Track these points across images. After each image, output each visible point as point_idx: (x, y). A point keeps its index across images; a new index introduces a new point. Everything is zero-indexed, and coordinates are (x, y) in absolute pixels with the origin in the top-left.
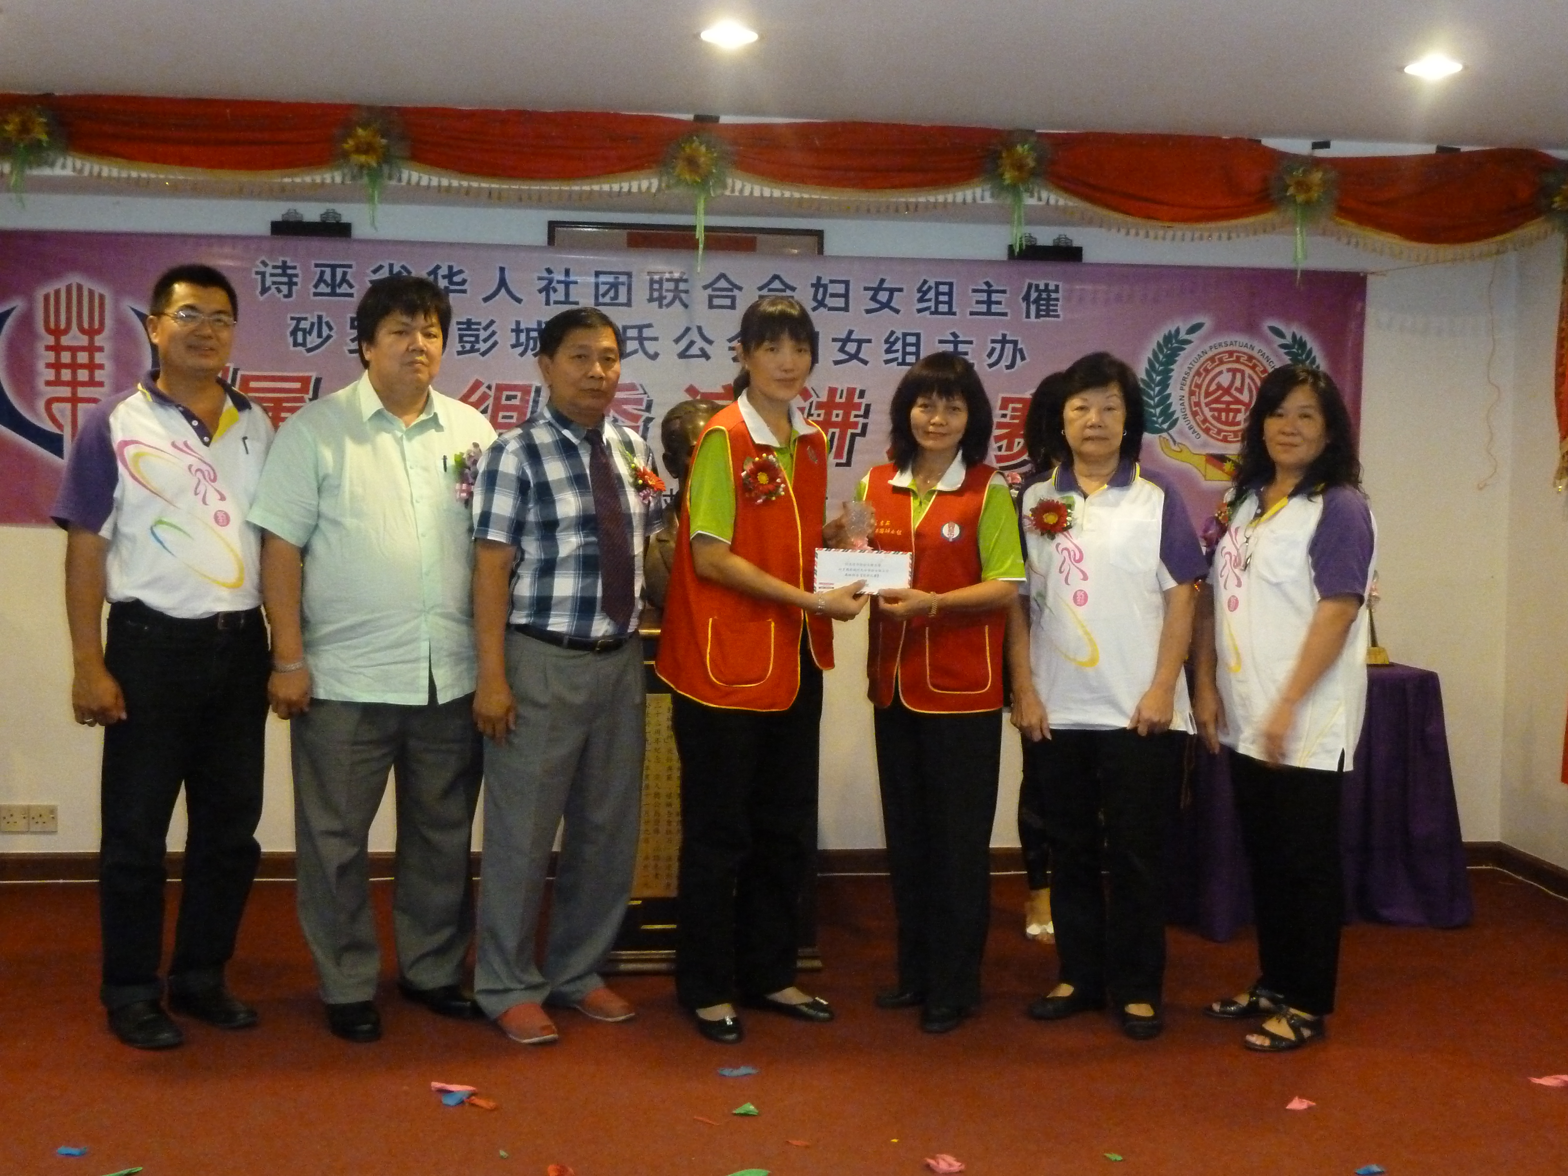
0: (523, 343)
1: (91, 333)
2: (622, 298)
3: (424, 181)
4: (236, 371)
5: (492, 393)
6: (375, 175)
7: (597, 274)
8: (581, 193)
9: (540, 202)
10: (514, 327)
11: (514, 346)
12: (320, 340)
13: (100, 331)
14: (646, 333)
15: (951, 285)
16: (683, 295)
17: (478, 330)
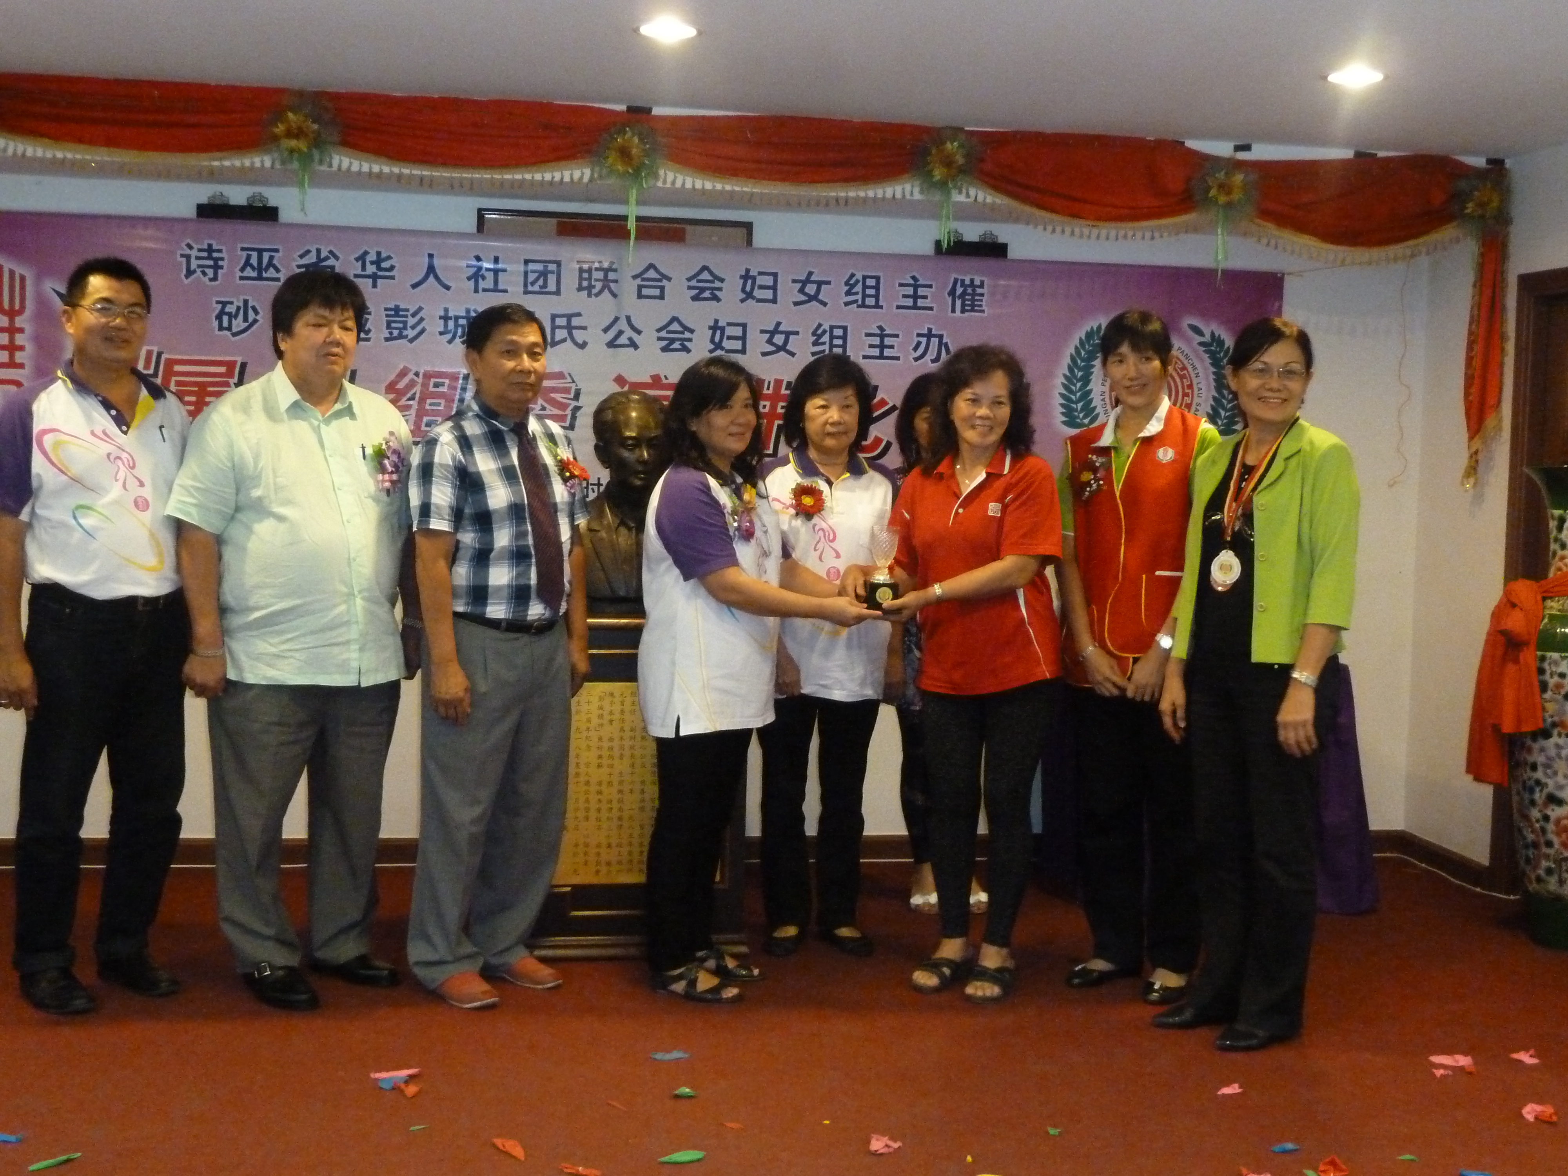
0: (451, 330)
1: (12, 314)
2: (552, 287)
3: (355, 167)
4: (159, 355)
5: (420, 380)
6: (306, 159)
7: (527, 262)
8: (513, 182)
9: (472, 189)
10: (442, 314)
11: (441, 333)
12: (247, 324)
13: (21, 311)
14: (575, 322)
15: (878, 279)
16: (612, 285)
17: (406, 316)
